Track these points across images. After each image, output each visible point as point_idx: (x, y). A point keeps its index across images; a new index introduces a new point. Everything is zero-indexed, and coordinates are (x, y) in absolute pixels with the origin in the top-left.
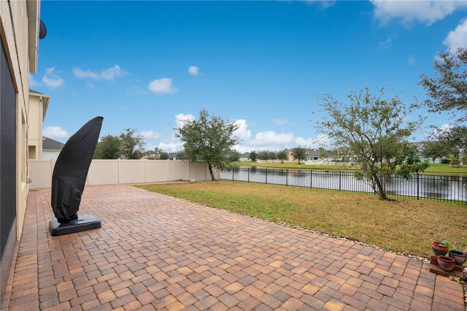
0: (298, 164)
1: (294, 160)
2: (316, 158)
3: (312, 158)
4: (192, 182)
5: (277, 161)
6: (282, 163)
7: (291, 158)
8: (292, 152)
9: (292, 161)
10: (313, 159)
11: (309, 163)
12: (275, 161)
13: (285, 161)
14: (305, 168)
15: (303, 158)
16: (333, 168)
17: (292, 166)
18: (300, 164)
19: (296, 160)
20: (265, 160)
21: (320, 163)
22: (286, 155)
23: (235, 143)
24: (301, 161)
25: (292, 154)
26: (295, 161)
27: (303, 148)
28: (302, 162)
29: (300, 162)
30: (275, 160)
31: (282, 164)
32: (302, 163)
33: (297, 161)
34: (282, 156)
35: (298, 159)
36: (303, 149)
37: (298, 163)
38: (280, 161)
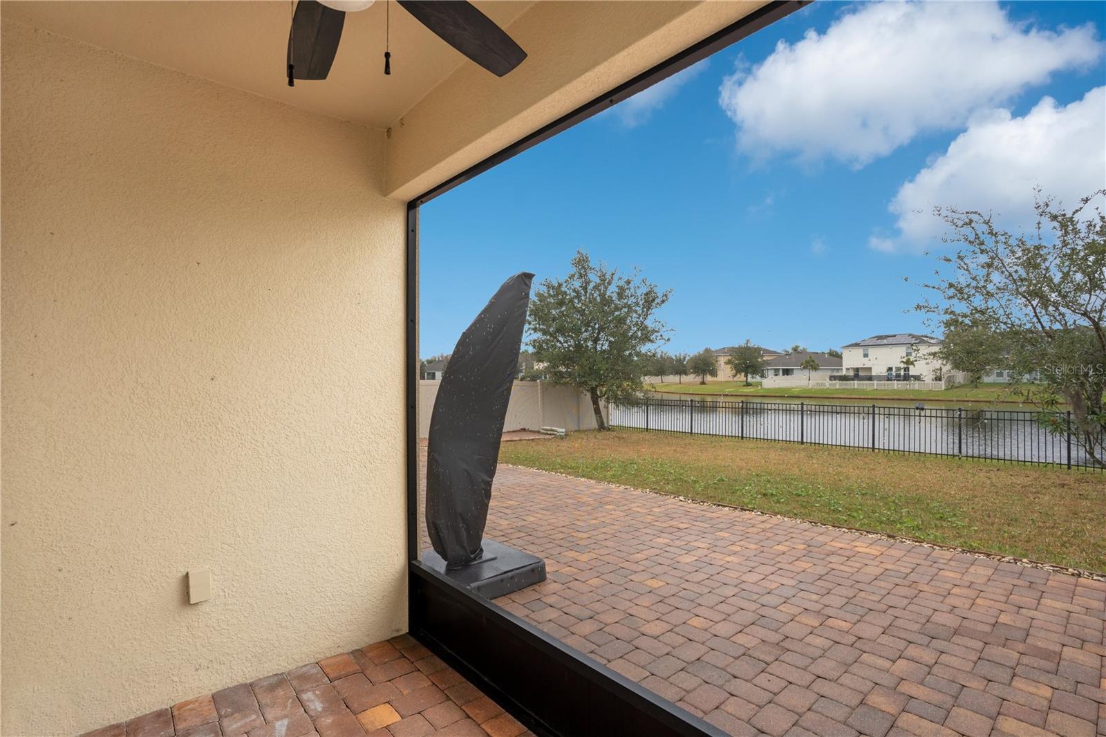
0: (744, 386)
1: (734, 376)
2: (787, 370)
3: (777, 370)
4: (558, 434)
5: (690, 378)
6: (703, 383)
7: (725, 372)
8: (730, 358)
9: (731, 379)
10: (781, 372)
11: (772, 382)
12: (685, 379)
13: (709, 378)
14: (765, 394)
15: (754, 372)
16: (836, 396)
17: (730, 390)
18: (748, 385)
19: (739, 376)
20: (658, 375)
21: (800, 380)
22: (712, 364)
23: (654, 336)
24: (753, 377)
25: (729, 362)
26: (736, 379)
27: (756, 347)
28: (754, 380)
29: (750, 380)
30: (684, 376)
31: (703, 386)
32: (753, 384)
33: (741, 377)
34: (704, 365)
35: (743, 374)
36: (756, 349)
37: (745, 383)
38: (699, 379)
